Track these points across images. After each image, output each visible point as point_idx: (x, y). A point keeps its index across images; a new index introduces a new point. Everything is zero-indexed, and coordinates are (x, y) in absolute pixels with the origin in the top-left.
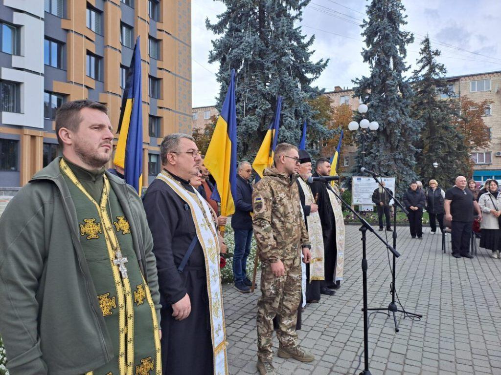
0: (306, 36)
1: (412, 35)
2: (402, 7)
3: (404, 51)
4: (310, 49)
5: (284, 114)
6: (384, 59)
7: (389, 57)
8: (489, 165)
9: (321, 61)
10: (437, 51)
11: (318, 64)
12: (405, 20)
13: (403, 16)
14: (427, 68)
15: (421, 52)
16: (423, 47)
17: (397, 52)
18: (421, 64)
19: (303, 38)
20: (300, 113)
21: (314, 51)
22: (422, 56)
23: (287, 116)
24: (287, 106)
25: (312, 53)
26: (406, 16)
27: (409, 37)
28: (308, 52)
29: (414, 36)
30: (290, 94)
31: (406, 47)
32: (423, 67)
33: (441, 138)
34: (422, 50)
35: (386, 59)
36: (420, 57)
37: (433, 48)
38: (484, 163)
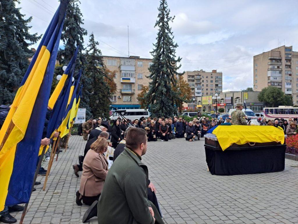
0: (25, 15)
1: (86, 31)
2: (81, 14)
3: (82, 39)
4: (28, 24)
5: (12, 65)
6: (72, 41)
7: (75, 40)
8: (115, 102)
9: (36, 34)
10: (97, 42)
11: (34, 35)
12: (83, 21)
13: (82, 19)
14: (93, 50)
15: (90, 41)
16: (90, 38)
17: (79, 38)
18: (90, 48)
19: (23, 16)
20: (23, 65)
21: (31, 27)
22: (90, 43)
23: (14, 66)
24: (14, 59)
25: (30, 27)
26: (83, 20)
27: (85, 31)
28: (27, 26)
29: (87, 32)
30: (16, 52)
31: (83, 36)
32: (91, 49)
33: (100, 88)
34: (90, 40)
35: (73, 40)
36: (89, 43)
37: (96, 40)
38: (113, 101)
